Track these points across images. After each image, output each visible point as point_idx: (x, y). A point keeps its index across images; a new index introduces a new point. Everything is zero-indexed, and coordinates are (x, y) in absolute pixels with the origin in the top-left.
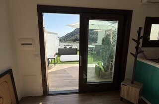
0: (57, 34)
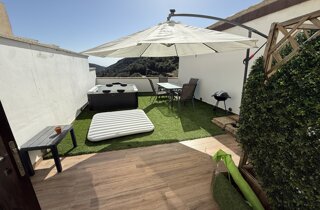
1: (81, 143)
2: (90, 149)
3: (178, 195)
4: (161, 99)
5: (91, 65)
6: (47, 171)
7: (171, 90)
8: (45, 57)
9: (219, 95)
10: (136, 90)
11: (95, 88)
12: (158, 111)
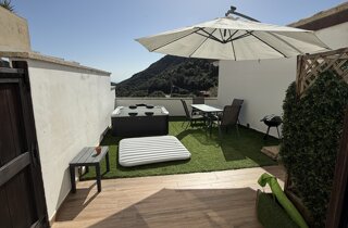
0: (109, 74)
1: (113, 168)
2: (124, 173)
3: (221, 216)
4: (196, 125)
5: (112, 84)
6: (87, 191)
7: (209, 113)
9: (269, 119)
10: (167, 113)
11: (117, 110)
12: (193, 138)
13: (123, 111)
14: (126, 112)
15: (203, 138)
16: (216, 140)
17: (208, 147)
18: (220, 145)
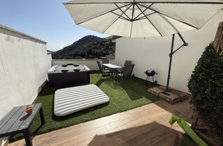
4: (106, 76)
8: (13, 41)
10: (89, 69)
11: (53, 67)
12: (106, 85)
13: (57, 68)
14: (60, 69)
15: (112, 84)
16: (120, 85)
17: (117, 91)
18: (124, 89)
